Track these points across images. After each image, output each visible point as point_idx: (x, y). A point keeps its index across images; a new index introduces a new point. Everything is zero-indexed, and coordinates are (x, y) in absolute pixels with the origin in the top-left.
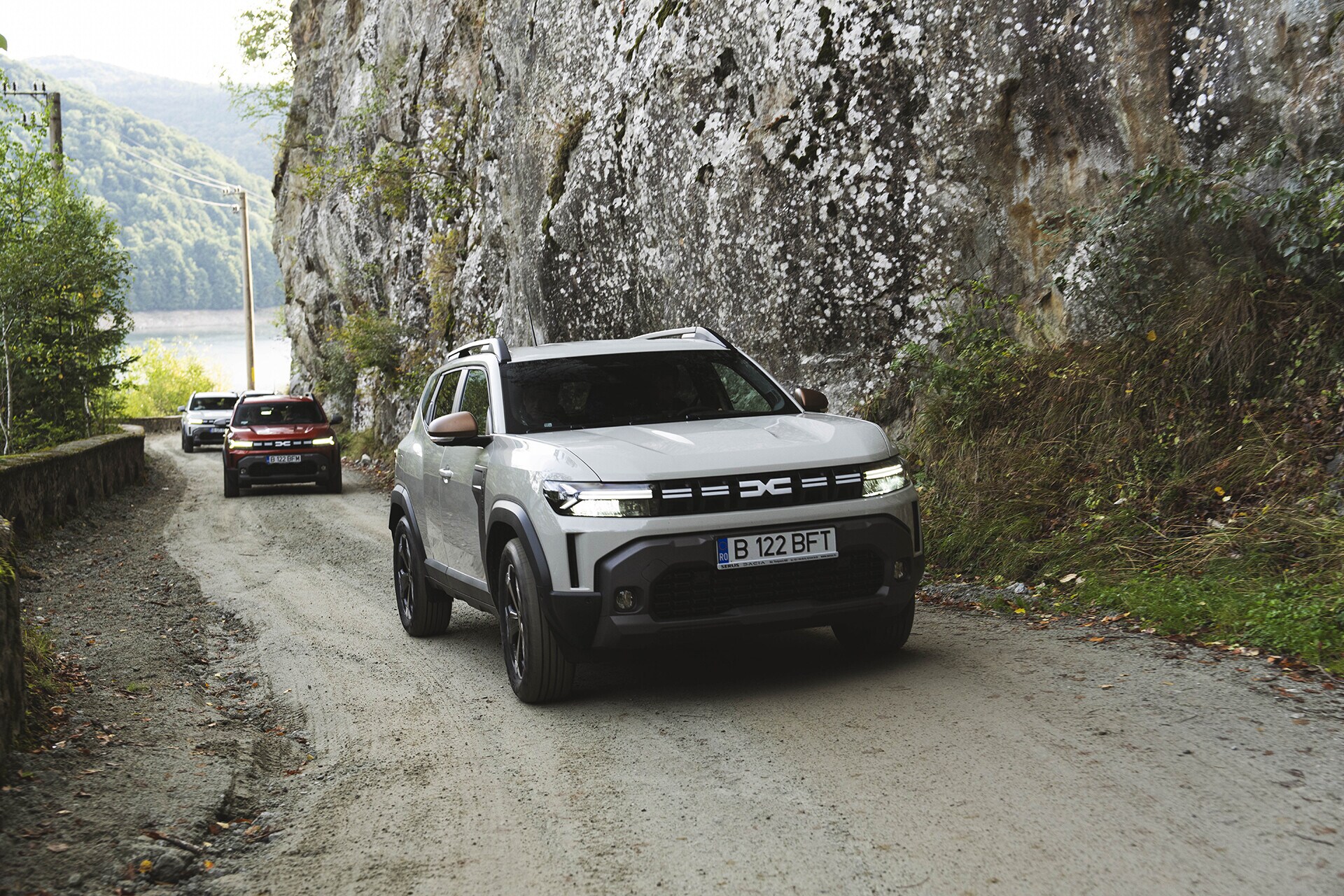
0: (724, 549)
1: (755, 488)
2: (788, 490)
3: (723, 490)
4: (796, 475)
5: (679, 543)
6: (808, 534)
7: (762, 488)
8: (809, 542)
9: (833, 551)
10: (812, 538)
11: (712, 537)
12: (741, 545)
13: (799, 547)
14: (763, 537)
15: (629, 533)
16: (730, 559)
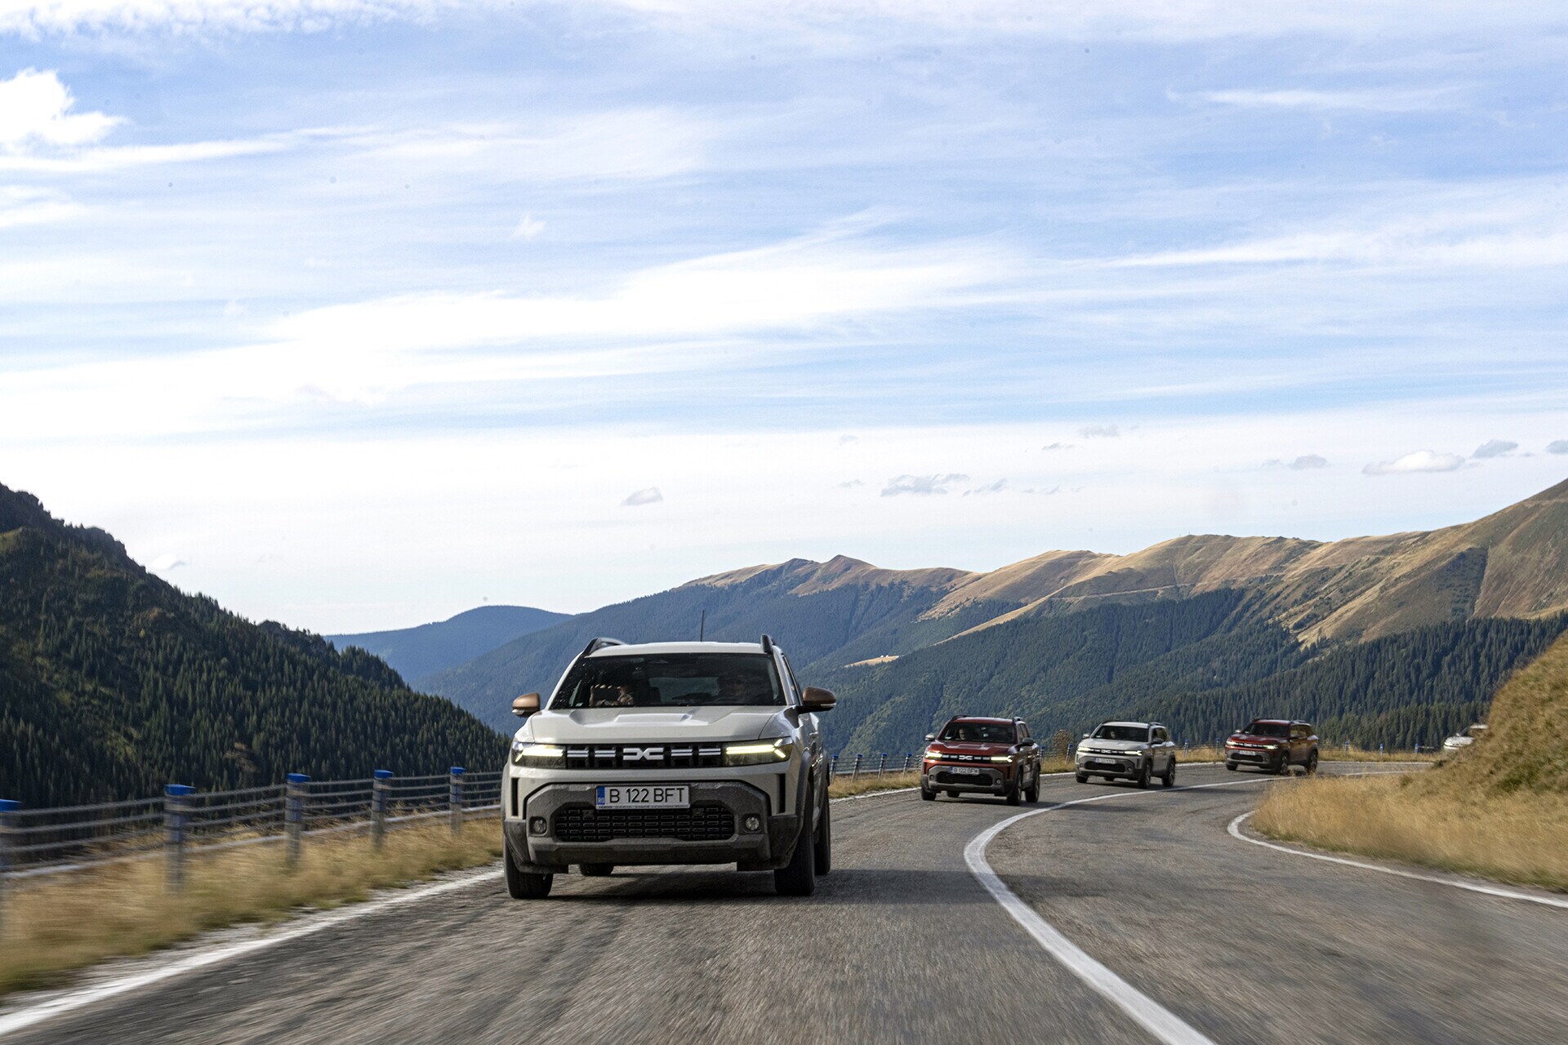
0: (602, 795)
1: (635, 754)
2: (661, 757)
3: (611, 753)
4: (668, 747)
5: (572, 788)
6: (667, 790)
7: (640, 754)
8: (667, 795)
9: (686, 803)
10: (669, 792)
11: (596, 786)
12: (615, 793)
13: (659, 798)
14: (632, 788)
15: (542, 780)
16: (606, 803)
